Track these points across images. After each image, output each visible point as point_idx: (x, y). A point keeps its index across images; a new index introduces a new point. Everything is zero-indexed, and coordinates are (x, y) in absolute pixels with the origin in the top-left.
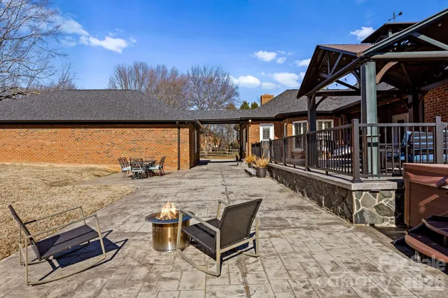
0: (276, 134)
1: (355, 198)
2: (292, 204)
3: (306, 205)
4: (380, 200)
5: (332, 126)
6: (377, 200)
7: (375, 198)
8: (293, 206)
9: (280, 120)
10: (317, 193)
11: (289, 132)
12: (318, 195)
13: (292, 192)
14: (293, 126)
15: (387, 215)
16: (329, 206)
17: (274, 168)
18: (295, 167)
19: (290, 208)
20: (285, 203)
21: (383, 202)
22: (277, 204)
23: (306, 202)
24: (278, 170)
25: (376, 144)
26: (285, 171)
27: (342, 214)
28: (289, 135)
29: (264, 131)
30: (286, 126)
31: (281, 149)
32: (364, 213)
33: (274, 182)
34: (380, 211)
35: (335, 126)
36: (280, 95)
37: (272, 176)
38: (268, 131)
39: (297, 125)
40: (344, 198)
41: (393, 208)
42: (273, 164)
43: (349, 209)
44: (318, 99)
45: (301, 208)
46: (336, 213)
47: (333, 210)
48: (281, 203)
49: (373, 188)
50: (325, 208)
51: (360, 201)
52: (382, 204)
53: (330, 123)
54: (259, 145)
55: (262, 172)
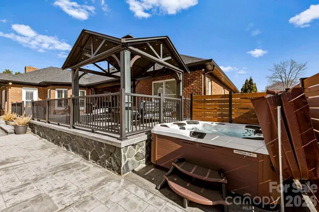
0: (39, 96)
1: (123, 154)
2: (56, 163)
3: (72, 162)
4: (138, 149)
5: (85, 95)
6: (136, 150)
7: (135, 149)
8: (57, 168)
9: (43, 87)
10: (82, 148)
11: (52, 96)
12: (84, 150)
13: (56, 147)
14: (56, 92)
15: (141, 159)
16: (96, 159)
17: (35, 125)
18: (59, 125)
19: (54, 171)
20: (49, 164)
21: (139, 151)
22: (38, 169)
23: (71, 157)
24: (40, 127)
25: (130, 109)
26: (48, 128)
27: (110, 167)
28: (52, 98)
29: (27, 93)
30: (50, 91)
31: (45, 109)
32: (129, 163)
33: (36, 138)
34: (137, 158)
35: (87, 95)
36: (45, 69)
37: (33, 132)
38: (32, 94)
39: (59, 92)
40: (111, 154)
41: (144, 153)
42: (36, 122)
43: (116, 163)
44: (80, 73)
45: (66, 167)
46: (103, 165)
47: (100, 162)
48: (43, 165)
49: (135, 143)
50: (91, 161)
51: (126, 154)
52: (139, 152)
53: (83, 92)
54: (20, 105)
55: (21, 129)
